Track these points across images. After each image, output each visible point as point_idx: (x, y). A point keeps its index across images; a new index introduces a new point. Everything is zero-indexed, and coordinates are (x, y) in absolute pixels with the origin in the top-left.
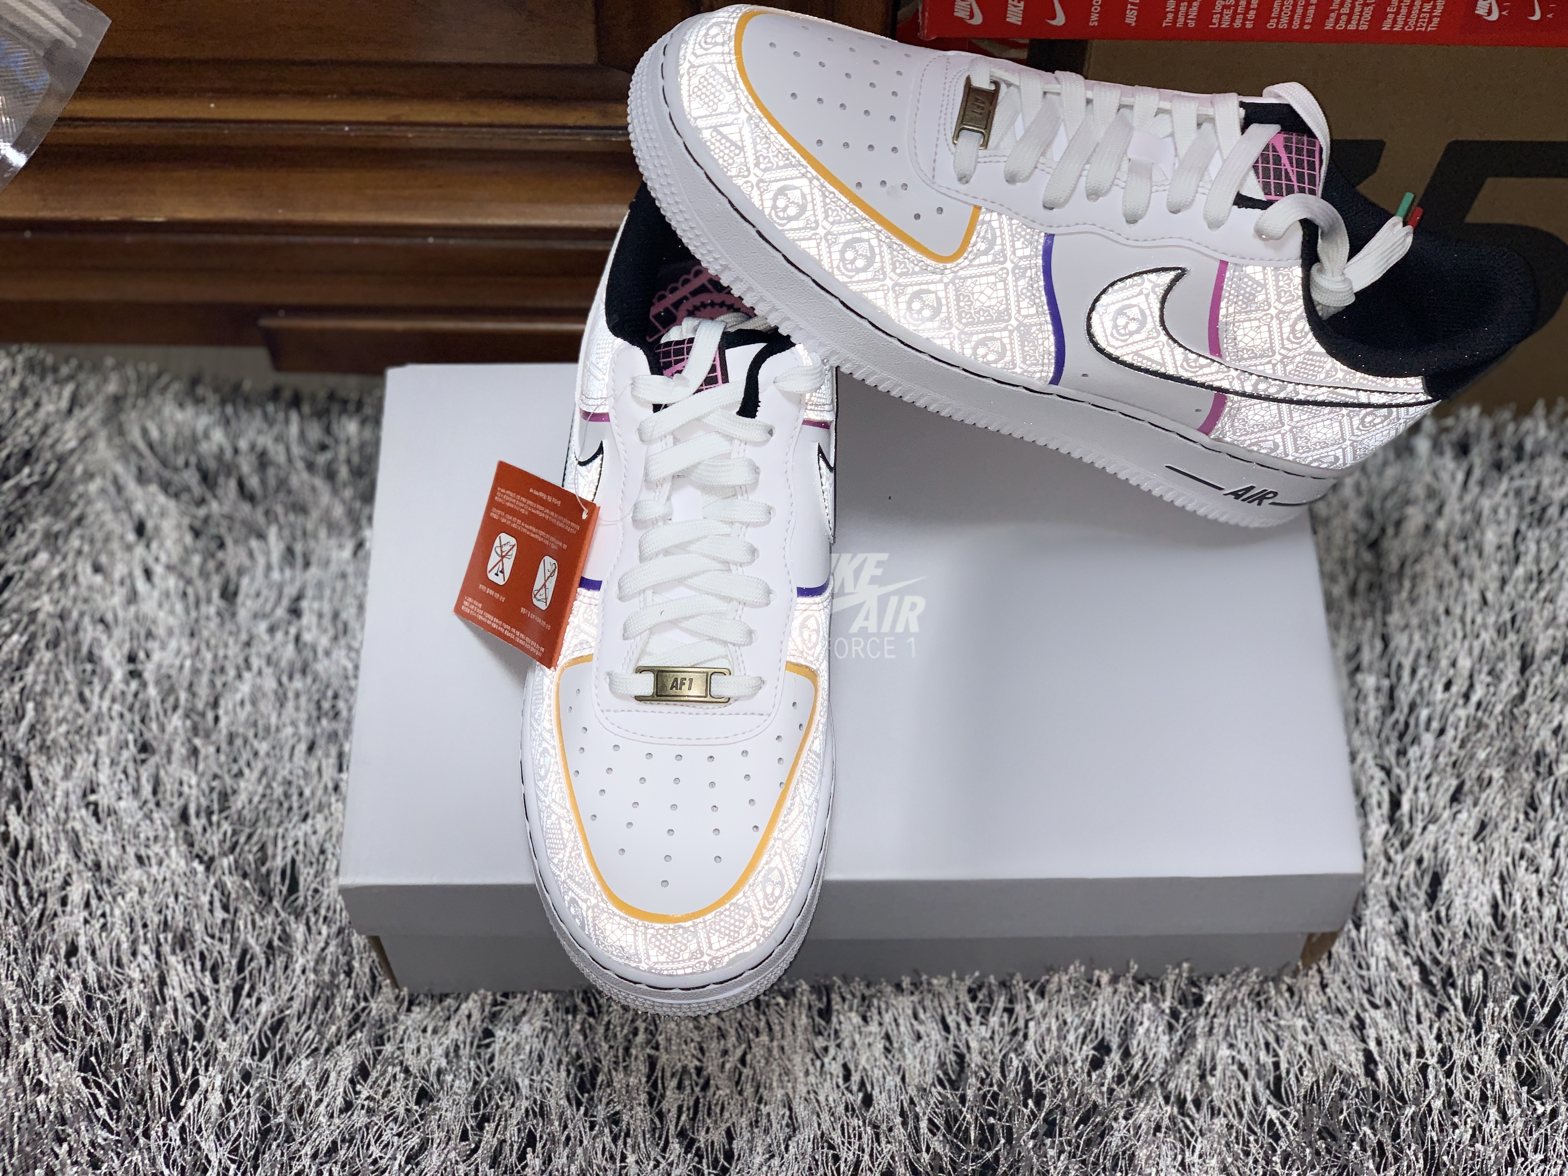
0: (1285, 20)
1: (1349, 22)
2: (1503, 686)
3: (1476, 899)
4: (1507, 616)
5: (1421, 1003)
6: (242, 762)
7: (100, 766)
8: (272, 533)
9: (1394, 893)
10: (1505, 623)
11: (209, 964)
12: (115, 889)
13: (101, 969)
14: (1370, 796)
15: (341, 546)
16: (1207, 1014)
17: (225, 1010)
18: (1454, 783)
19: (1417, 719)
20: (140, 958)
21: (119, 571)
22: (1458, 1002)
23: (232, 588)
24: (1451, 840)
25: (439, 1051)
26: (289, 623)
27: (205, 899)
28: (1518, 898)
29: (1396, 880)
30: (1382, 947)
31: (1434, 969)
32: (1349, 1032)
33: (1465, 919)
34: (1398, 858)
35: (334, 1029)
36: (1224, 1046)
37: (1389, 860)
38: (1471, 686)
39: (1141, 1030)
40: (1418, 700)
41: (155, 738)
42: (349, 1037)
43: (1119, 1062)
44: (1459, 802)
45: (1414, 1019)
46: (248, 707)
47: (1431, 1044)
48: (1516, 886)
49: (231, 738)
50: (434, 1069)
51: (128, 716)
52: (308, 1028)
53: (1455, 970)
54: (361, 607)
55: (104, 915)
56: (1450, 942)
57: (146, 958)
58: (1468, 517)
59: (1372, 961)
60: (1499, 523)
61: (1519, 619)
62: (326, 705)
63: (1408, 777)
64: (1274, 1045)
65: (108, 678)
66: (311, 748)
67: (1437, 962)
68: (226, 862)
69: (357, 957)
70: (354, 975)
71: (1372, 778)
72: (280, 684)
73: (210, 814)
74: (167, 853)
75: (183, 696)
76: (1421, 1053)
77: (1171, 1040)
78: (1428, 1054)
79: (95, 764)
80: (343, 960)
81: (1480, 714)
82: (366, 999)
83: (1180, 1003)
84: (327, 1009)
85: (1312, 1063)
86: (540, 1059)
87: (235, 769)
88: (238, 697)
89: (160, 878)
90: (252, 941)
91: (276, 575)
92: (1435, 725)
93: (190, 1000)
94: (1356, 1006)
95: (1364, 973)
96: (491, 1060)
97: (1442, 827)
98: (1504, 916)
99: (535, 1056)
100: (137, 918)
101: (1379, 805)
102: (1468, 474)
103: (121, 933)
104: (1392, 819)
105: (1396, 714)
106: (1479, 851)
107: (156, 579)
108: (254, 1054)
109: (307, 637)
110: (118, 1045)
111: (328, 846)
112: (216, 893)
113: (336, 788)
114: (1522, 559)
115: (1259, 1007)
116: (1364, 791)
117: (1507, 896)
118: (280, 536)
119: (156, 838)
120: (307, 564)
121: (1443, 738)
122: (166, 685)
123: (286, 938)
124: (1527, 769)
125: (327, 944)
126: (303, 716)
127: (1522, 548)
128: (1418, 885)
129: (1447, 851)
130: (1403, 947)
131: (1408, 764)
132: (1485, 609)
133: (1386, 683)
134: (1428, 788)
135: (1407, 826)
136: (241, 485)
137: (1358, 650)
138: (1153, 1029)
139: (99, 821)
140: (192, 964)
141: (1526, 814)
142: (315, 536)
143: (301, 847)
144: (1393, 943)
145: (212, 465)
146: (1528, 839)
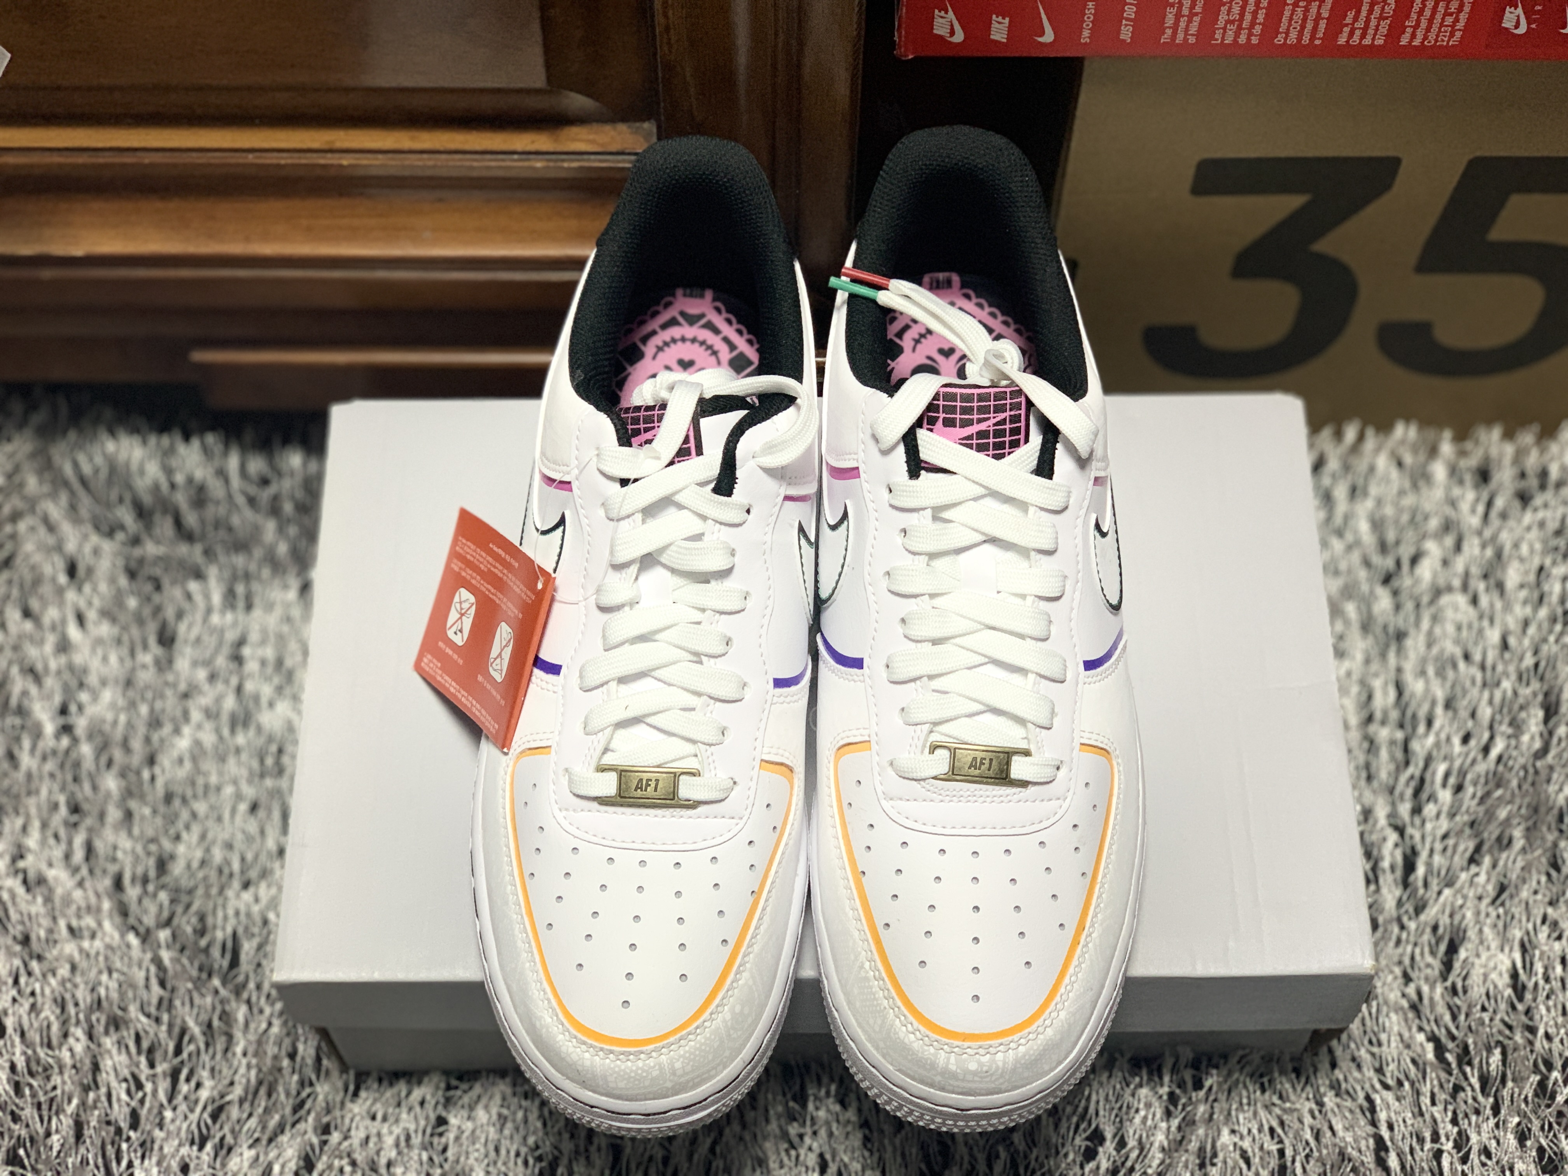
0: (1293, 35)
1: (1363, 36)
2: (1525, 738)
3: (1495, 968)
4: (1529, 661)
5: (1436, 1082)
6: (180, 825)
7: (29, 829)
8: (213, 572)
9: (1407, 961)
10: (1528, 670)
11: (145, 1045)
12: (46, 965)
13: (30, 1052)
14: (1382, 858)
15: (286, 587)
16: (1207, 1099)
17: (162, 1097)
18: (1471, 845)
19: (1434, 773)
20: (71, 1040)
21: (52, 614)
22: (1475, 1081)
23: (168, 634)
24: (1469, 904)
25: (389, 1141)
26: (231, 672)
27: (140, 976)
28: (1539, 968)
29: (1409, 949)
30: (1394, 1022)
31: (1450, 1045)
32: (1359, 1115)
33: (1483, 991)
34: (1412, 925)
35: (277, 1117)
36: (1225, 1132)
37: (1402, 927)
38: (1492, 738)
39: (1137, 1120)
40: (1435, 753)
41: (87, 799)
42: (293, 1125)
43: (1114, 1153)
44: (1478, 864)
45: (1428, 1101)
46: (188, 765)
47: (1447, 1128)
48: (1537, 953)
49: (168, 798)
50: (383, 1161)
51: (59, 776)
52: (250, 1115)
53: (1471, 1047)
54: (305, 653)
55: (33, 994)
56: (1467, 1015)
57: (78, 1040)
58: (1489, 552)
59: (1383, 1037)
60: (1522, 560)
61: (1543, 664)
62: (269, 761)
63: (1423, 837)
64: (1279, 1130)
65: (37, 734)
66: (254, 808)
67: (1453, 1038)
68: (164, 935)
69: (302, 1039)
70: (298, 1059)
71: (1385, 839)
72: (221, 738)
73: (145, 881)
74: (100, 924)
75: (118, 754)
76: (1435, 1138)
77: (1169, 1128)
78: (1443, 1139)
79: (24, 829)
80: (287, 1042)
81: (1501, 768)
82: (311, 1084)
83: (1179, 1087)
84: (269, 1095)
85: (1319, 1151)
86: (497, 1150)
87: (172, 831)
88: (175, 754)
89: (93, 952)
90: (191, 1023)
91: (215, 619)
92: (1452, 780)
93: (124, 1085)
94: (1367, 1086)
95: (1375, 1050)
96: (445, 1150)
97: (1459, 891)
98: (1524, 987)
99: (491, 1147)
100: (68, 996)
101: (1393, 868)
102: (1489, 504)
103: (49, 1013)
104: (1406, 884)
105: (1411, 770)
106: (1498, 916)
107: (90, 626)
108: (192, 1143)
109: (249, 687)
110: (48, 1134)
111: (271, 916)
112: (153, 969)
113: (281, 852)
114: (1546, 600)
115: (1263, 1091)
116: (1375, 852)
117: (1528, 966)
118: (220, 579)
119: (89, 909)
120: (249, 607)
121: (1460, 795)
122: (99, 740)
123: (226, 1017)
124: (1549, 828)
125: (270, 1024)
126: (244, 772)
127: (1546, 588)
128: (1433, 953)
129: (1464, 917)
130: (1417, 1021)
131: (1423, 822)
132: (1507, 655)
133: (1400, 735)
134: (1445, 850)
135: (1421, 891)
136: (178, 523)
137: (1370, 697)
138: (1150, 1117)
139: (28, 890)
140: (127, 1047)
141: (1548, 875)
142: (259, 578)
143: (243, 917)
144: (1406, 1020)
145: (147, 500)
146: (1551, 903)
